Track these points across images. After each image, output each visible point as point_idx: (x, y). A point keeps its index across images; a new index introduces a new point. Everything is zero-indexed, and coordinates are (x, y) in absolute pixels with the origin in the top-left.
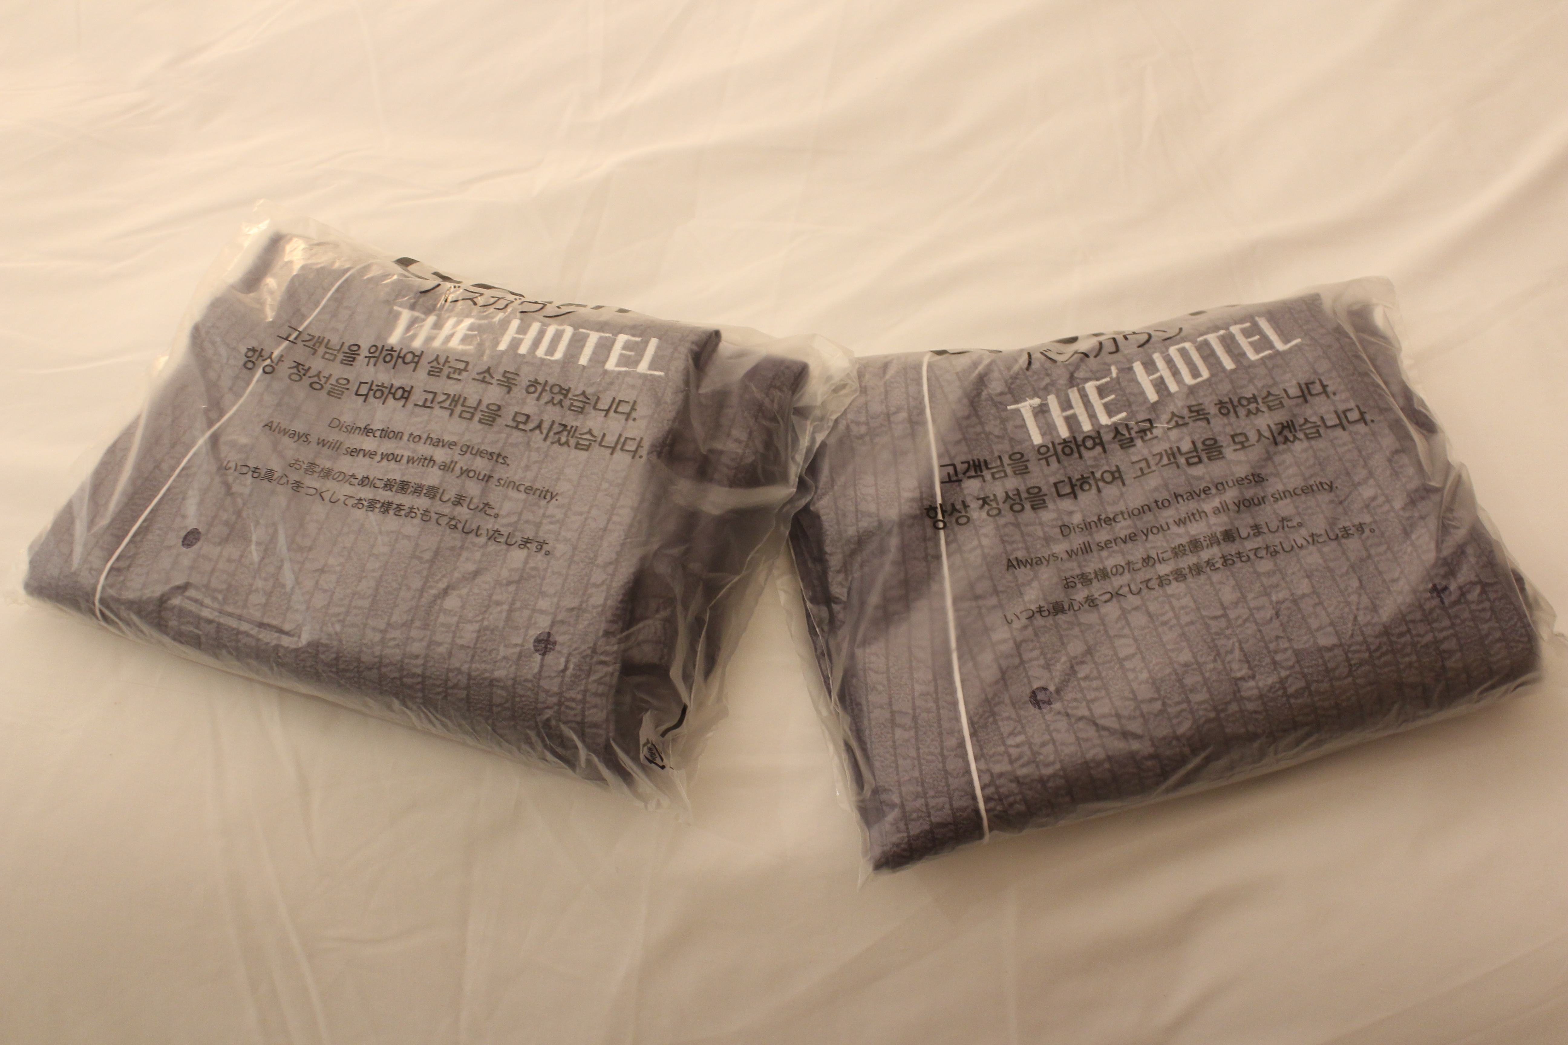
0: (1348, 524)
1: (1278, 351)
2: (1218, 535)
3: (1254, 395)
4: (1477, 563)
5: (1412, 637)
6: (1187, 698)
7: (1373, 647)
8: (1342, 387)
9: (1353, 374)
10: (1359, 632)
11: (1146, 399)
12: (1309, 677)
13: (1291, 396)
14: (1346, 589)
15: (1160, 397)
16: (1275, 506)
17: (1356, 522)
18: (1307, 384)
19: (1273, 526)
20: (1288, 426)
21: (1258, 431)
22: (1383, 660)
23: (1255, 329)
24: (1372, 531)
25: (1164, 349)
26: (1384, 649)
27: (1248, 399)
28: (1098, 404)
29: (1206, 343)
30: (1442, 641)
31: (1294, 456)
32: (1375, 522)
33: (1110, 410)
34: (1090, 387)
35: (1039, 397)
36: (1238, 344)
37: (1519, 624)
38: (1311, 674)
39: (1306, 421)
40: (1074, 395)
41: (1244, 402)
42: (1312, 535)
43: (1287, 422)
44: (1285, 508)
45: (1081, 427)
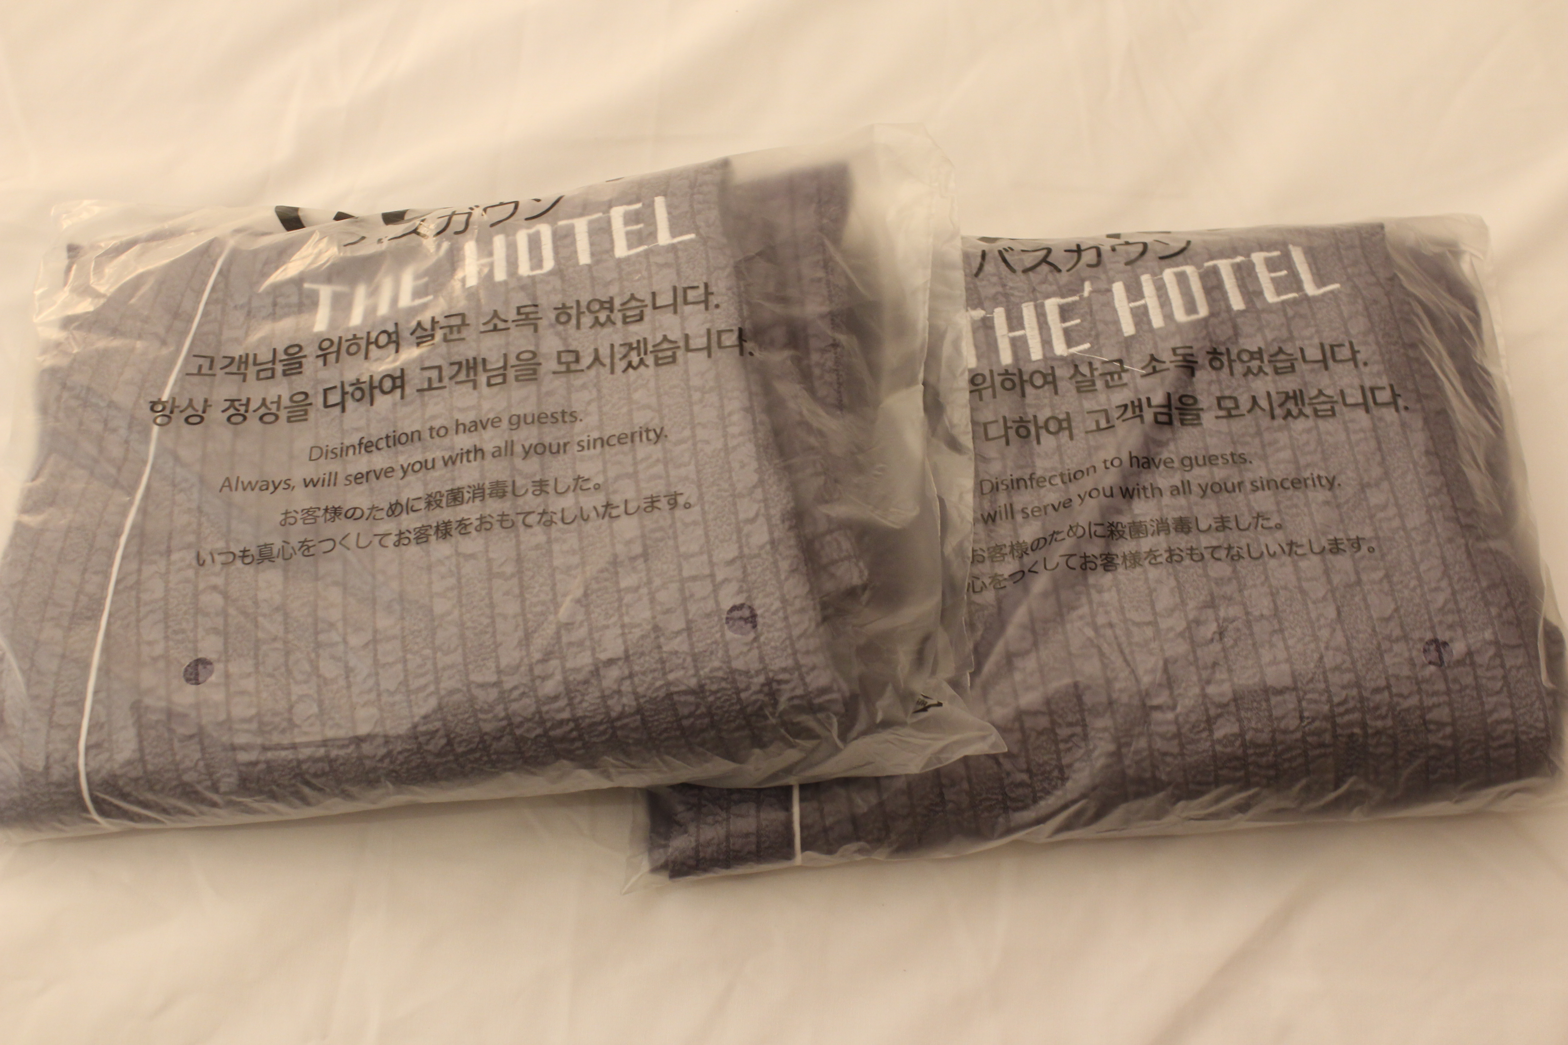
0: (1340, 535)
1: (1306, 295)
2: (1170, 522)
3: (1260, 349)
4: (1500, 616)
5: (1391, 695)
6: (1084, 720)
7: (1336, 700)
8: (1377, 357)
9: (1395, 343)
10: (1321, 677)
11: (1119, 330)
12: (1246, 722)
13: (1308, 358)
14: (1318, 620)
15: (1137, 331)
16: (1251, 497)
17: (1353, 535)
18: (1332, 347)
19: (1245, 521)
20: (1295, 397)
21: (1254, 398)
22: (1347, 718)
23: (1286, 261)
24: (1371, 550)
25: (1157, 270)
26: (1351, 704)
27: (1251, 354)
28: (1056, 327)
29: (1215, 271)
30: (1430, 709)
31: (1291, 437)
32: (1377, 538)
33: (1070, 338)
34: (1052, 305)
35: (983, 309)
36: (1256, 278)
37: (1537, 705)
38: (1249, 720)
39: (1321, 393)
40: (1028, 312)
41: (1245, 357)
42: (1291, 544)
43: (1294, 392)
44: (1264, 501)
45: (1029, 354)
